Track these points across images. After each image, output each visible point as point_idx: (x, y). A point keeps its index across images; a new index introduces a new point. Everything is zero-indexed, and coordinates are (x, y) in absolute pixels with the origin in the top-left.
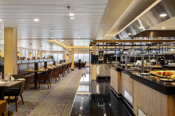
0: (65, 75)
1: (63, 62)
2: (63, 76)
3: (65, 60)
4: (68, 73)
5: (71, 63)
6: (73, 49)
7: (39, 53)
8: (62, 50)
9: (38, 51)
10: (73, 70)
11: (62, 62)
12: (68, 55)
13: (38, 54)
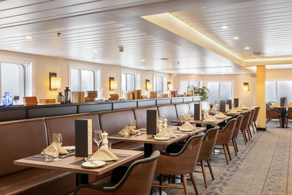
0: (236, 150)
1: (230, 108)
2: (229, 158)
3: (236, 101)
4: (246, 140)
5: (257, 109)
6: (261, 67)
7: (172, 81)
8: (231, 71)
9: (170, 75)
10: (264, 130)
11: (227, 107)
12: (246, 84)
13: (168, 83)
